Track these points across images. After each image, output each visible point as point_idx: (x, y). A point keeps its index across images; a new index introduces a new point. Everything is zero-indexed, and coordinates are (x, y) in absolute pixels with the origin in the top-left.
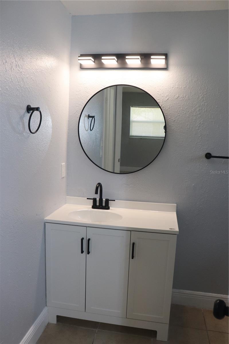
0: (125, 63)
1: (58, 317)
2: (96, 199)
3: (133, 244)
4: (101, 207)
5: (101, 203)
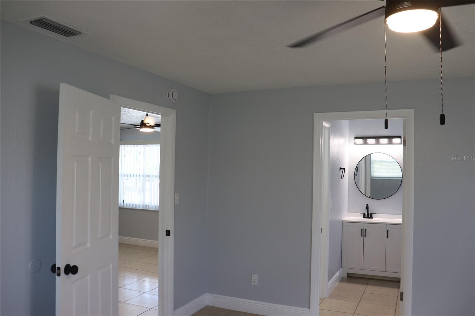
0: (379, 142)
1: (348, 273)
2: (365, 213)
3: (388, 231)
4: (368, 217)
5: (368, 215)
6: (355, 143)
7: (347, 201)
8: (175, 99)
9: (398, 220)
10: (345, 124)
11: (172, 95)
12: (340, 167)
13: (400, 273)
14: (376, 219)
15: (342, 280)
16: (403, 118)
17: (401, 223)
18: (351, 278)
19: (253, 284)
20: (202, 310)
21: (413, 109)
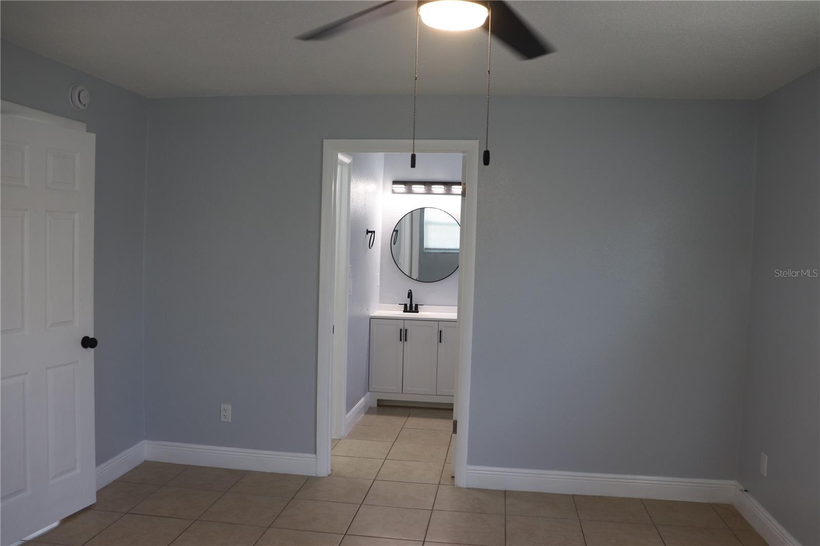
0: (431, 190)
1: (378, 400)
2: (407, 304)
3: (441, 331)
4: (411, 311)
5: (411, 308)
6: (393, 190)
7: (379, 284)
8: (84, 105)
9: (450, 314)
10: (378, 158)
11: (79, 97)
12: (367, 230)
13: (453, 396)
14: (424, 313)
15: (369, 411)
16: (463, 153)
17: (456, 318)
18: (384, 407)
19: (223, 419)
20: (136, 468)
21: (478, 141)
